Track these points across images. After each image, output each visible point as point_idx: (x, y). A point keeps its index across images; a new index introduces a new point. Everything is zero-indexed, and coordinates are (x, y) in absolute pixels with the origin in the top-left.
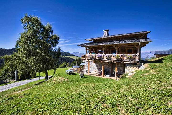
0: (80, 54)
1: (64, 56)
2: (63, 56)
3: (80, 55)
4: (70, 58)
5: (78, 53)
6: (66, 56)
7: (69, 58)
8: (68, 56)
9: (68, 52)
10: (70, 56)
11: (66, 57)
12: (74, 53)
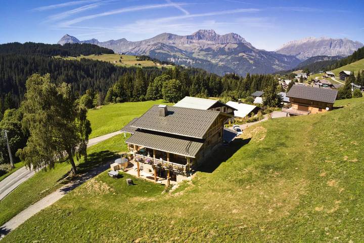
0: (131, 43)
1: (82, 56)
2: (79, 59)
3: (130, 48)
4: (101, 62)
5: (124, 40)
6: (87, 57)
7: (96, 63)
8: (93, 57)
9: (94, 40)
10: (100, 53)
11: (89, 60)
12: (112, 42)
